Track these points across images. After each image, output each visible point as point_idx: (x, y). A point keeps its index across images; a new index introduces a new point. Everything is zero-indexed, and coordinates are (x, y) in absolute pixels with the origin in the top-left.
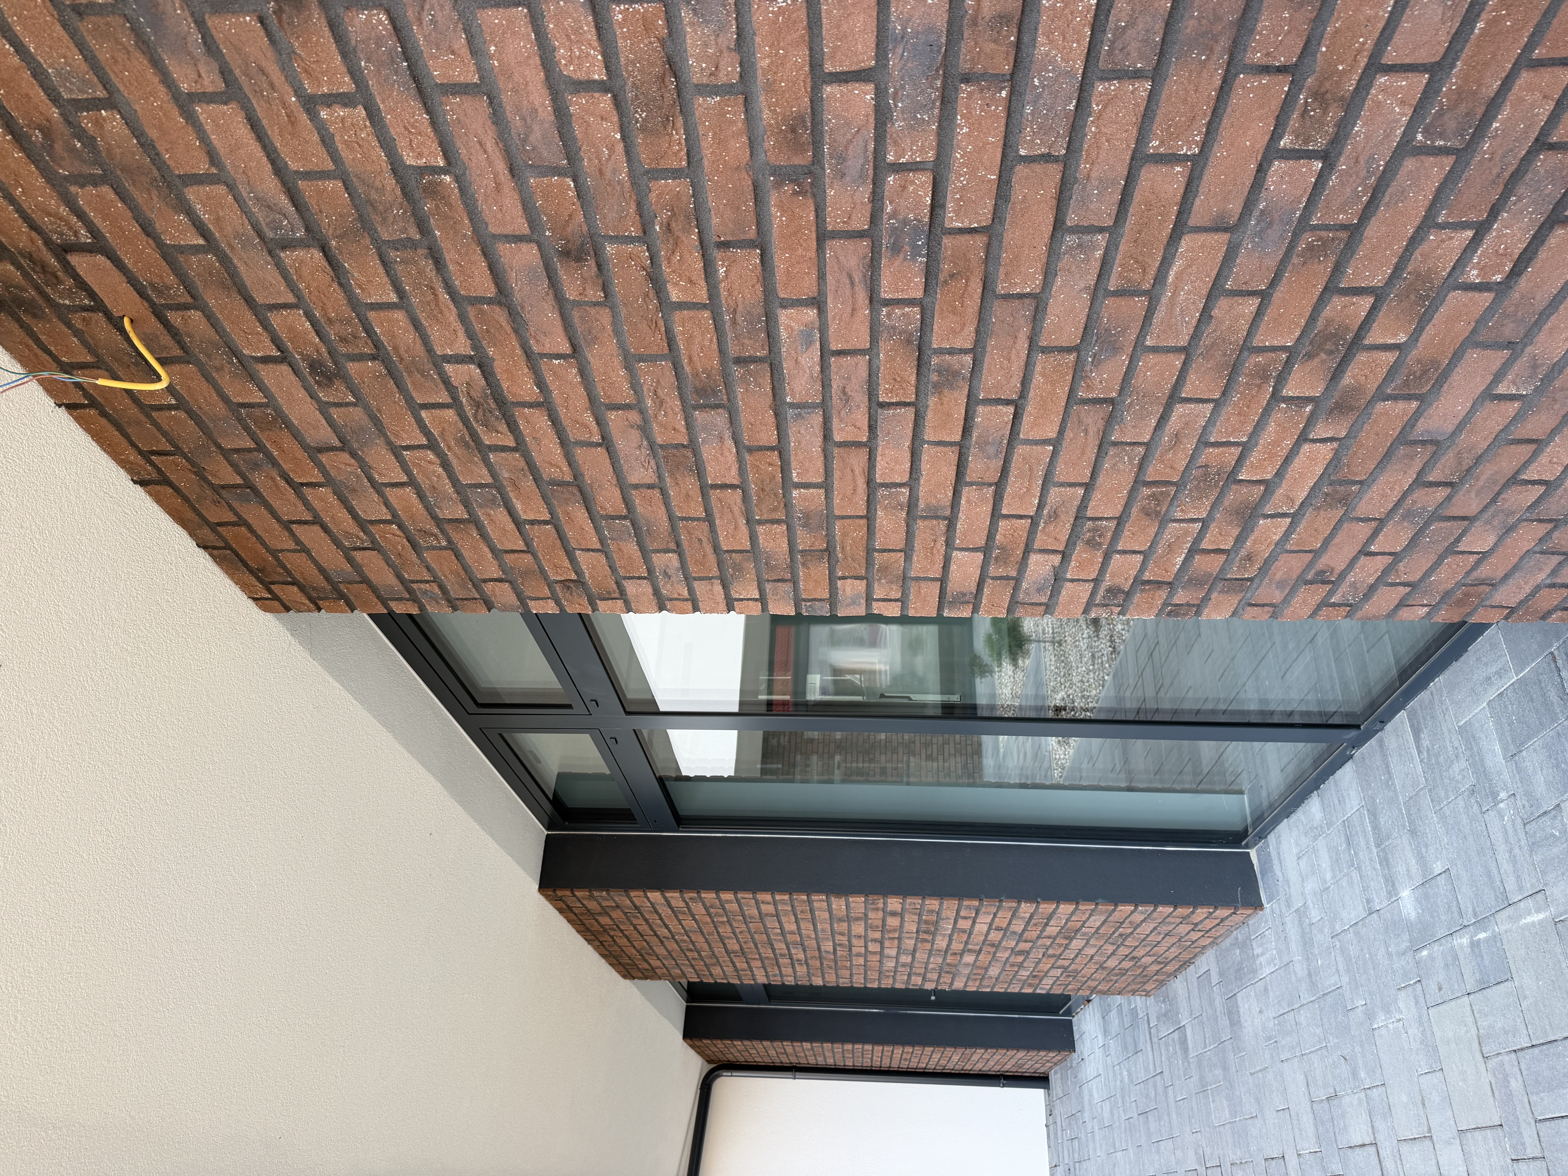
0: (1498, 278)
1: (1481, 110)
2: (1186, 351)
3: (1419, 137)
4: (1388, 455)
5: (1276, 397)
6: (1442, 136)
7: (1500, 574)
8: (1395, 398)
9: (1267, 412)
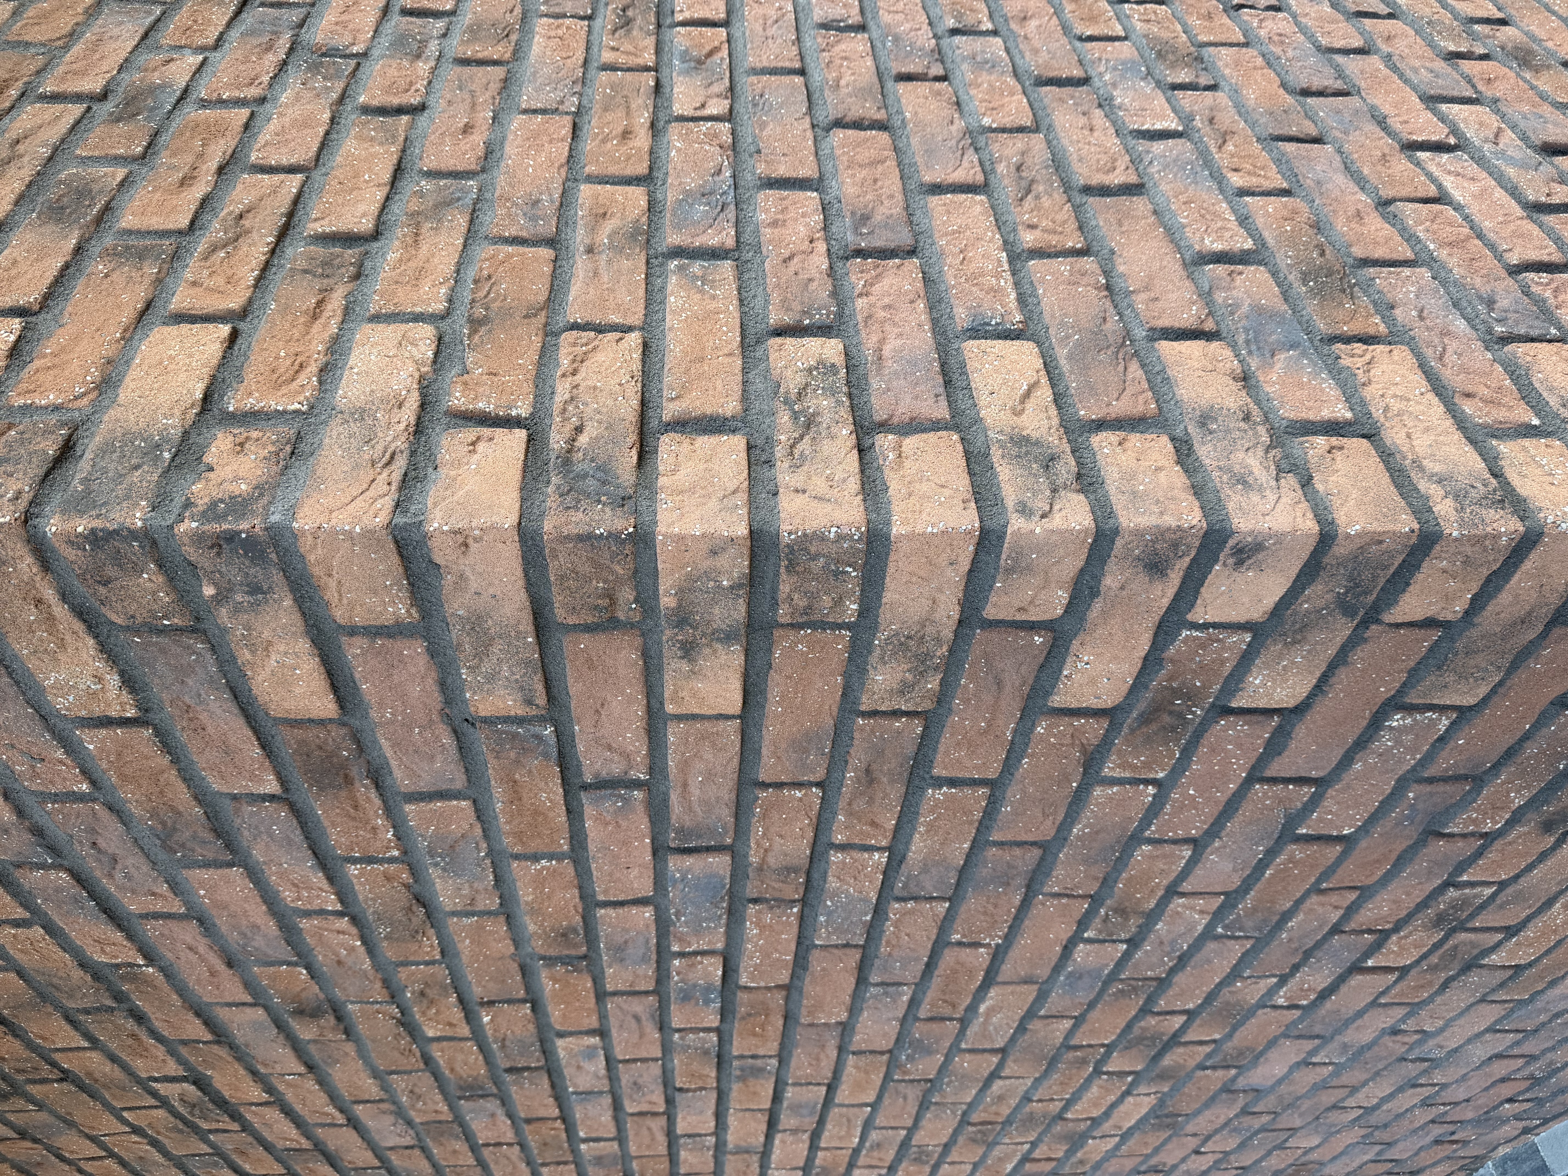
0: (1305, 1002)
1: (1276, 918)
2: (1003, 1051)
3: (1220, 930)
4: (1213, 1099)
5: (1098, 1072)
6: (1240, 930)
7: (1328, 1157)
8: (1214, 1068)
9: (1089, 1081)
